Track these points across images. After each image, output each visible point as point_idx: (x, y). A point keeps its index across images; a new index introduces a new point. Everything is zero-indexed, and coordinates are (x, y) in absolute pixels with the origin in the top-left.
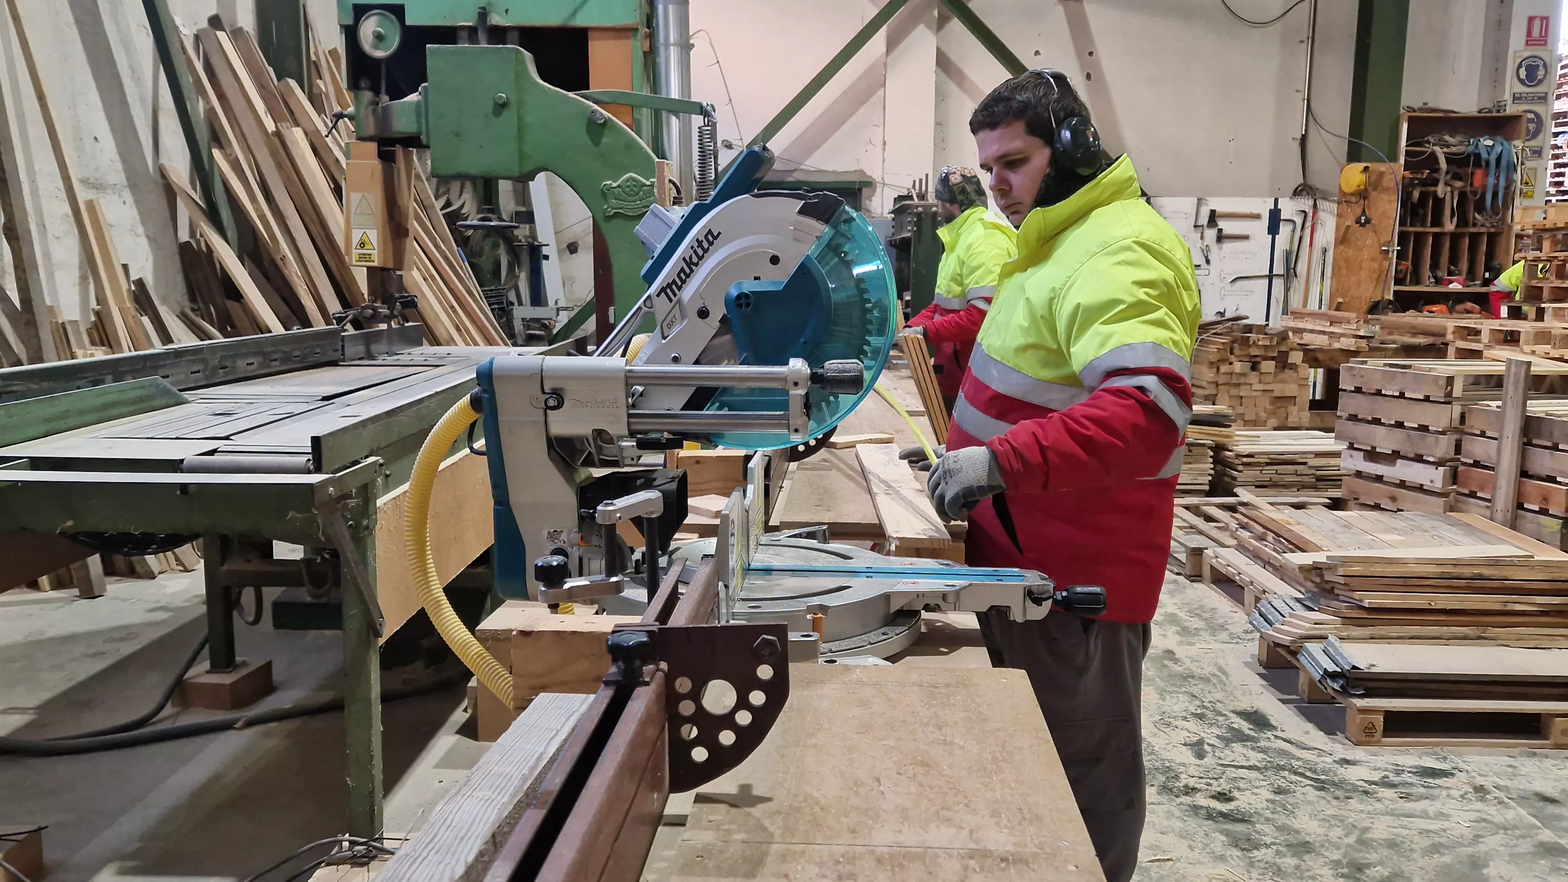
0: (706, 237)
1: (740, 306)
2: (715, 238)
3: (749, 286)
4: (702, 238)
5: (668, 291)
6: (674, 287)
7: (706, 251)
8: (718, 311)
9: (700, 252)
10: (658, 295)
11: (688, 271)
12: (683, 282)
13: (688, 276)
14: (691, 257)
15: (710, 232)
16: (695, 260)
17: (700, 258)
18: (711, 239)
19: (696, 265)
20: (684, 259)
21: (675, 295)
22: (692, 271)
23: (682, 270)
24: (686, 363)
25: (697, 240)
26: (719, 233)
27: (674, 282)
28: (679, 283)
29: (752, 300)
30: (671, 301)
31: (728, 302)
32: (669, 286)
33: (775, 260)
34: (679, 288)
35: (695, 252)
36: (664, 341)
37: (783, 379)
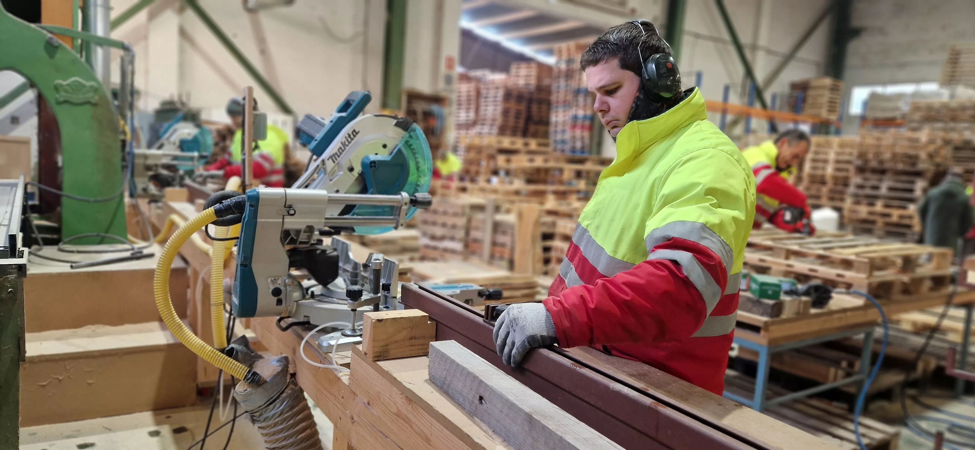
0: (352, 133)
1: (371, 167)
2: (357, 133)
3: (373, 158)
4: (350, 133)
5: (334, 158)
6: (336, 156)
7: (352, 139)
8: (358, 169)
9: (349, 140)
10: (328, 159)
11: (343, 148)
13: (343, 151)
15: (354, 131)
17: (349, 143)
18: (354, 133)
19: (348, 146)
20: (341, 142)
22: (345, 149)
23: (340, 148)
24: (342, 193)
25: (348, 134)
26: (359, 132)
27: (336, 154)
28: (339, 154)
29: (377, 164)
30: (334, 162)
31: (363, 165)
32: (334, 155)
33: (385, 146)
34: (339, 156)
35: (347, 140)
36: (331, 182)
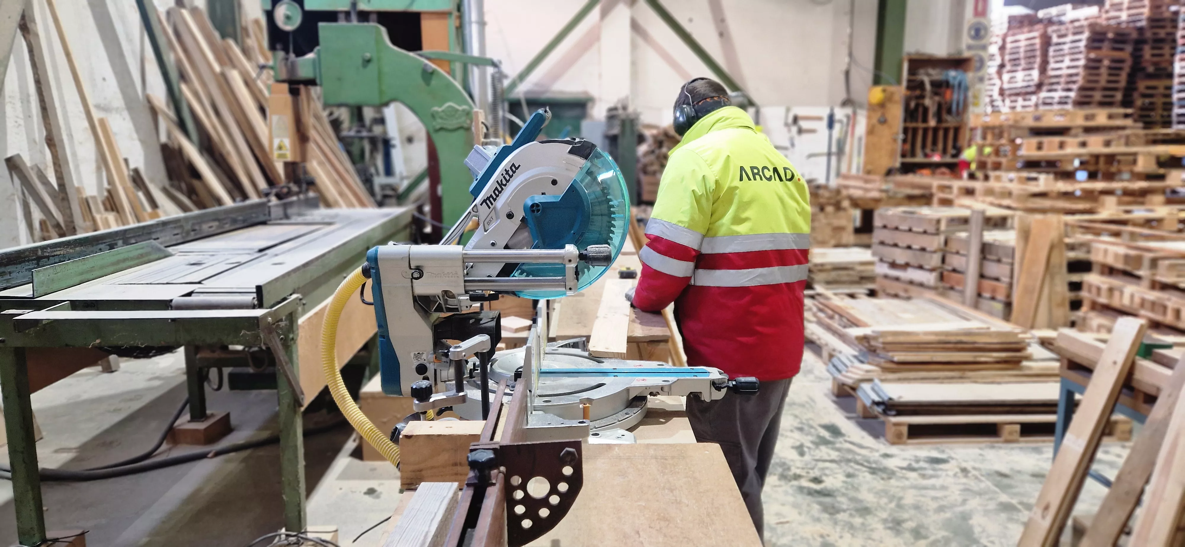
0: (511, 168)
1: (533, 211)
2: (517, 168)
3: (539, 199)
4: (508, 169)
5: (488, 201)
6: (491, 199)
7: (511, 177)
8: (519, 215)
9: (507, 177)
10: (481, 205)
11: (500, 189)
12: (497, 196)
13: (500, 192)
14: (501, 181)
15: (513, 165)
16: (504, 182)
17: (508, 181)
18: (514, 169)
19: (505, 185)
20: (497, 182)
21: (492, 204)
22: (502, 189)
23: (496, 189)
24: (499, 248)
25: (506, 170)
26: (519, 166)
27: (491, 196)
28: (495, 197)
29: (540, 208)
30: (489, 208)
31: (525, 208)
32: (488, 198)
33: (554, 182)
34: (495, 200)
35: (504, 177)
36: (485, 233)
37: (562, 257)
